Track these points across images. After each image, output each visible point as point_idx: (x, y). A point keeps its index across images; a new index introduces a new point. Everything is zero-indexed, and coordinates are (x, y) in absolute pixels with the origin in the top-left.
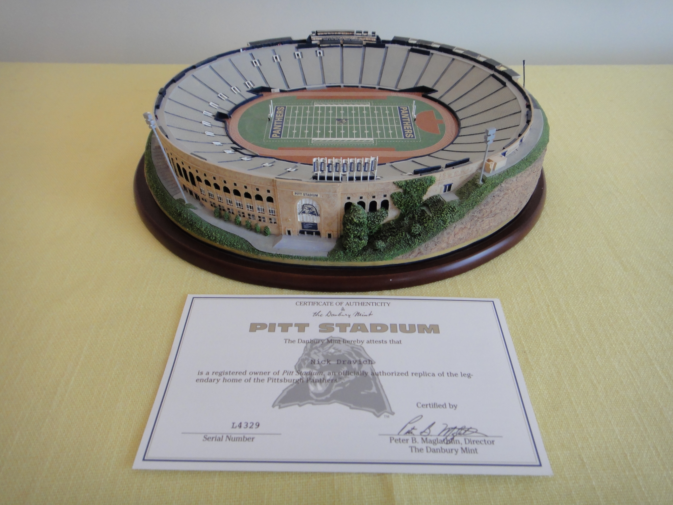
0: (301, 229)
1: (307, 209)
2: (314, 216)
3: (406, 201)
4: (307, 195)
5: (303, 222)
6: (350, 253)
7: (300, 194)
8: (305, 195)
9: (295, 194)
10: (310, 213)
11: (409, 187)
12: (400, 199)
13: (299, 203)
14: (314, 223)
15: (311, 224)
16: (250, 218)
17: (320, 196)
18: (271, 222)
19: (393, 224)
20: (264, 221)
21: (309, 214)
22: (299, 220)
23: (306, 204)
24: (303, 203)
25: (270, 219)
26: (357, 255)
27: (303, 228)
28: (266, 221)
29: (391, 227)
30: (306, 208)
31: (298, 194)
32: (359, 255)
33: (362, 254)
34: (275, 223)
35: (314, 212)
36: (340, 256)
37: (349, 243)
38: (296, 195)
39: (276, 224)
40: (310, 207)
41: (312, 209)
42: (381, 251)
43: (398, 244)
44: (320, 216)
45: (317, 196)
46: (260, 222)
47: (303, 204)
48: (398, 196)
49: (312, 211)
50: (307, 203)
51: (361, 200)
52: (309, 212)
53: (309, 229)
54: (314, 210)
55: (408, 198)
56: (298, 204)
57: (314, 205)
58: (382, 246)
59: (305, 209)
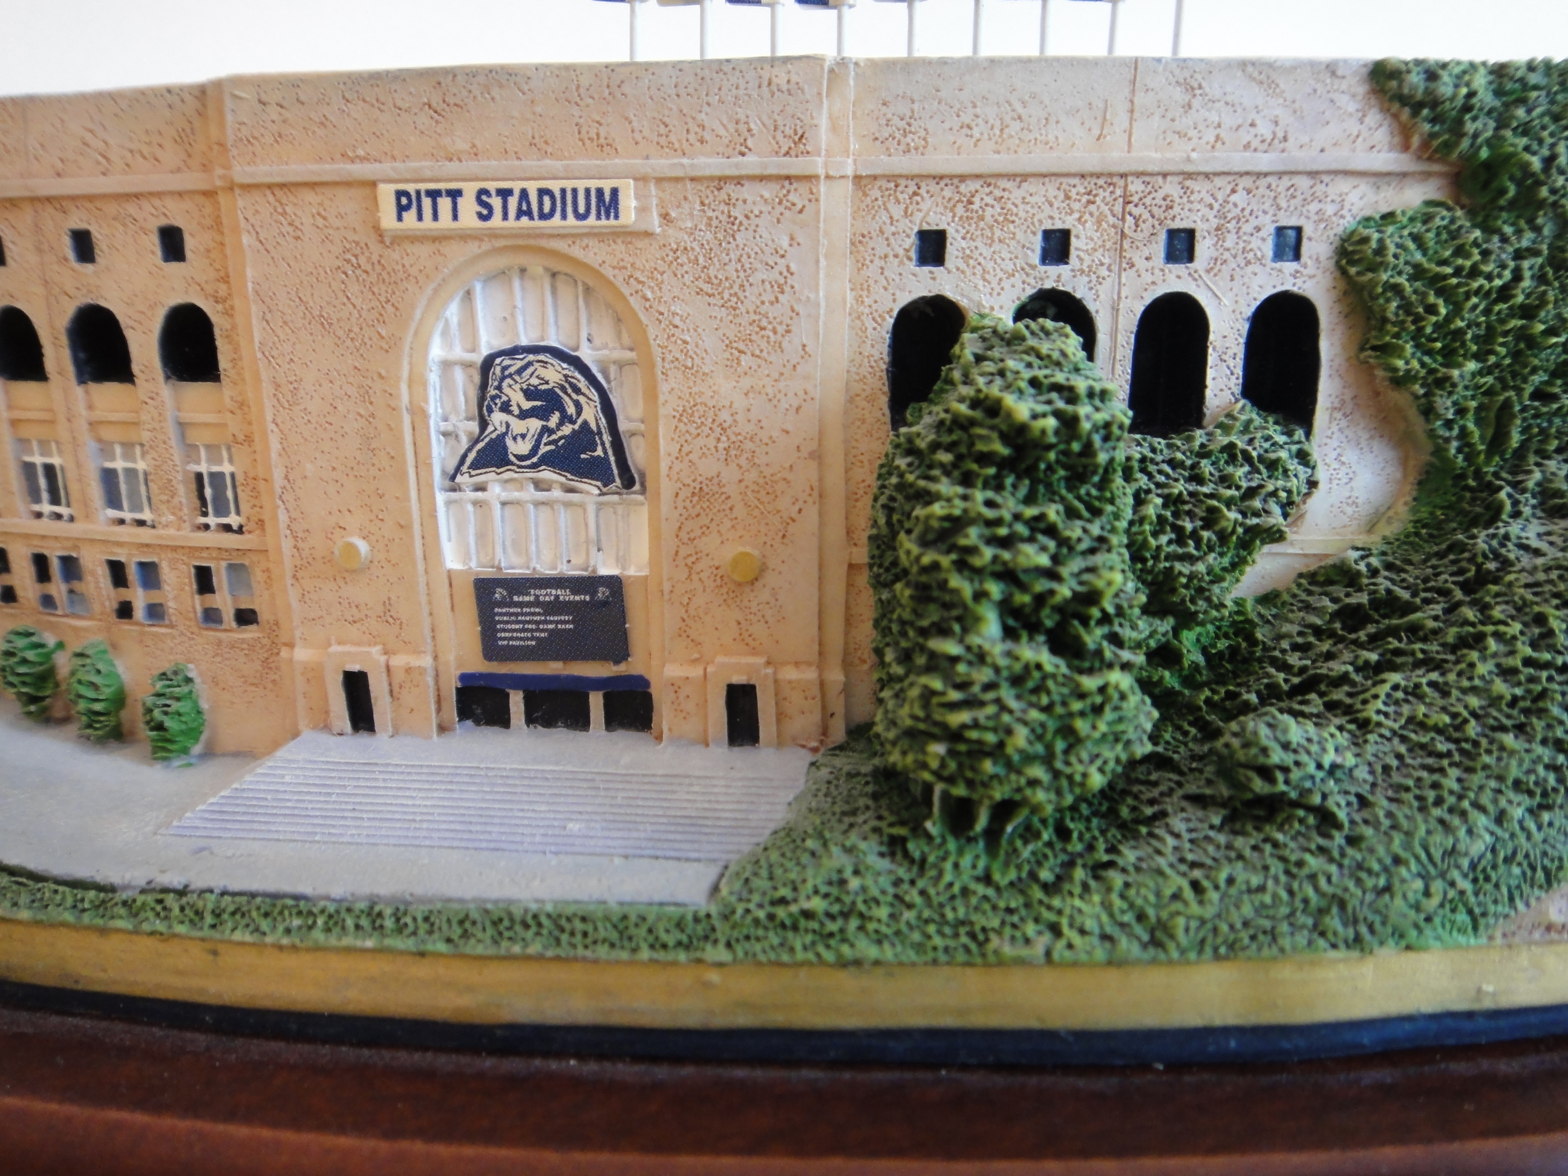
0: (478, 665)
1: (524, 415)
2: (591, 488)
3: (1504, 293)
4: (513, 202)
5: (488, 572)
6: (966, 861)
7: (445, 203)
8: (496, 202)
9: (401, 209)
10: (548, 461)
11: (1525, 130)
12: (1444, 262)
13: (447, 342)
14: (588, 583)
15: (565, 595)
16: (48, 601)
17: (642, 210)
18: (211, 616)
19: (1374, 572)
20: (155, 612)
21: (547, 474)
22: (452, 561)
23: (513, 352)
24: (488, 342)
25: (204, 580)
26: (1045, 875)
27: (491, 649)
28: (171, 605)
29: (1363, 598)
30: (518, 399)
31: (427, 202)
32: (1079, 874)
33: (1111, 864)
34: (246, 617)
35: (585, 437)
36: (854, 883)
37: (954, 695)
38: (410, 216)
39: (250, 633)
40: (553, 374)
41: (571, 410)
42: (1326, 820)
43: (1520, 729)
44: (643, 490)
45: (609, 204)
46: (125, 626)
47: (485, 352)
48: (1416, 238)
49: (567, 429)
50: (524, 342)
51: (1056, 277)
52: (544, 449)
53: (542, 651)
54: (591, 414)
55: (1518, 255)
56: (437, 351)
57: (586, 354)
58: (1334, 767)
59: (506, 408)
